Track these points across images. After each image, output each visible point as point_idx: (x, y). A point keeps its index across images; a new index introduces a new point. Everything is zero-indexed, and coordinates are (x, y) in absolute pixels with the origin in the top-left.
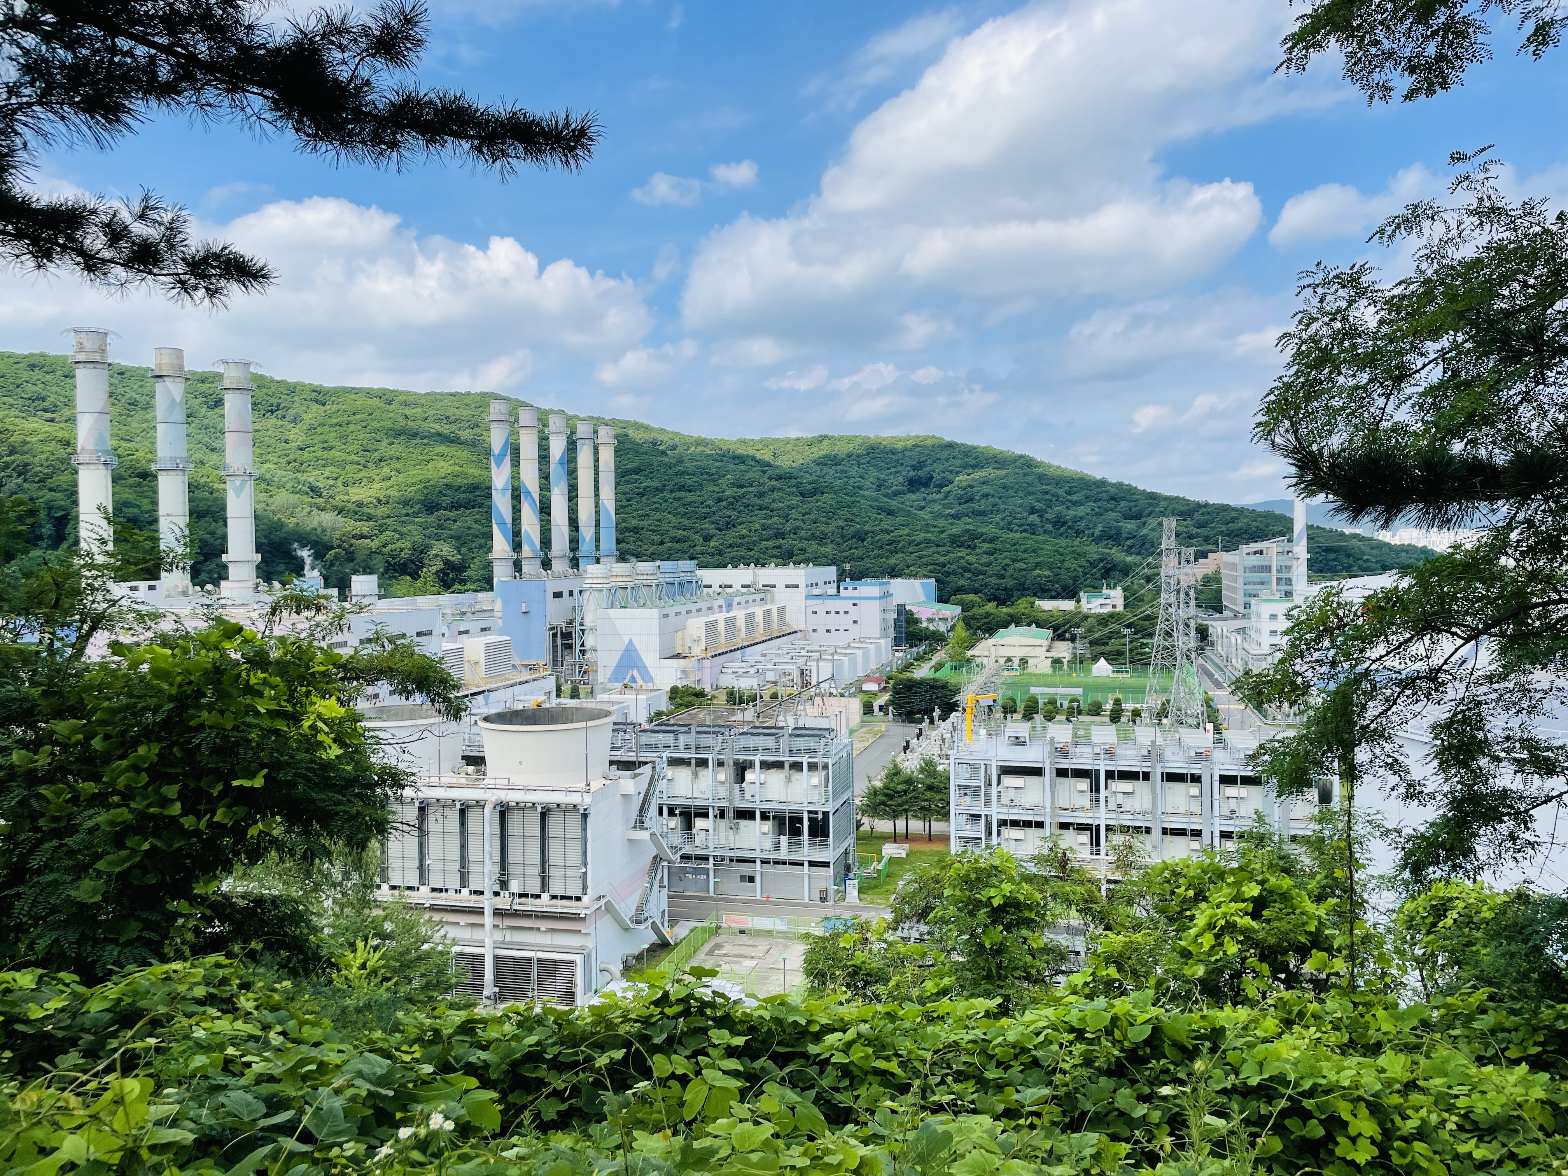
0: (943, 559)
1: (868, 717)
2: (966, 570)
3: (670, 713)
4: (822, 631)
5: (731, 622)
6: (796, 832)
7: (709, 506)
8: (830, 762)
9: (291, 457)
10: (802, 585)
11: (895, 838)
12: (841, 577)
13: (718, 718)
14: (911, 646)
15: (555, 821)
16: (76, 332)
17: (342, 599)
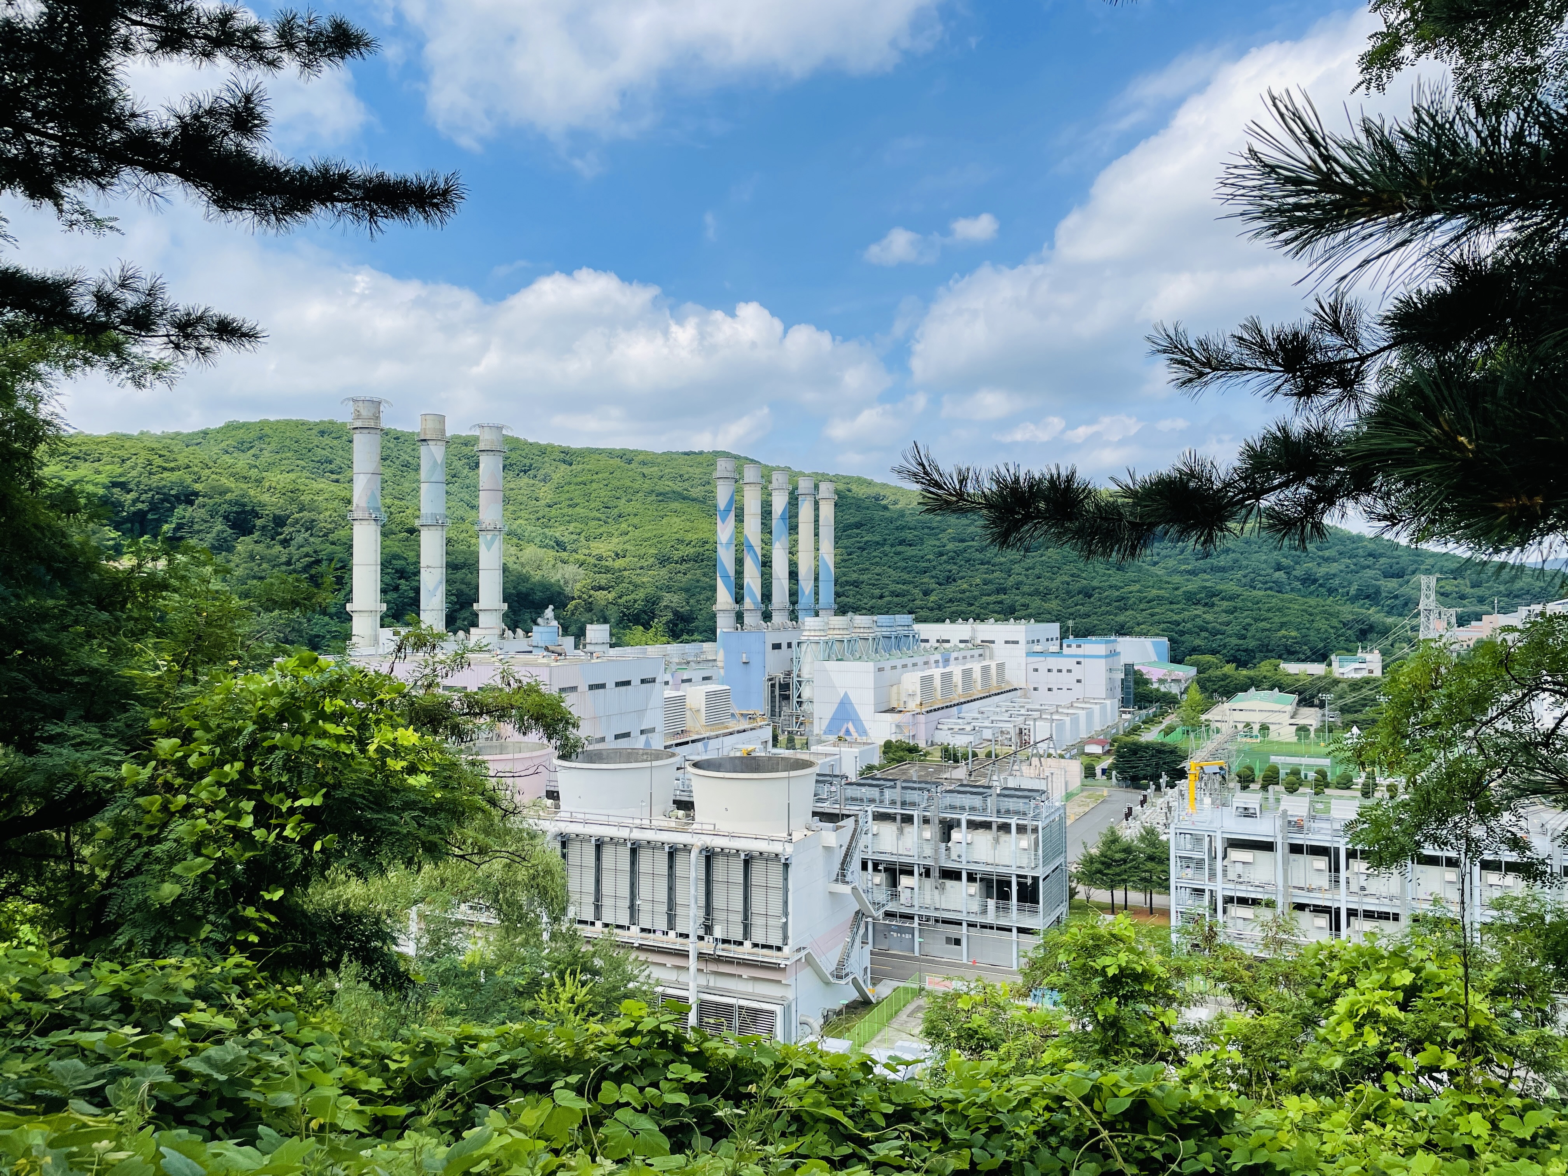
0: (1176, 618)
1: (1089, 781)
2: (1202, 629)
3: (880, 768)
4: (1043, 689)
5: (947, 678)
6: (1004, 896)
7: (929, 560)
8: (1040, 825)
9: (540, 514)
10: (1023, 641)
11: (1112, 909)
12: (1064, 636)
13: (928, 774)
14: (1140, 708)
15: (757, 869)
16: (354, 401)
17: (576, 647)
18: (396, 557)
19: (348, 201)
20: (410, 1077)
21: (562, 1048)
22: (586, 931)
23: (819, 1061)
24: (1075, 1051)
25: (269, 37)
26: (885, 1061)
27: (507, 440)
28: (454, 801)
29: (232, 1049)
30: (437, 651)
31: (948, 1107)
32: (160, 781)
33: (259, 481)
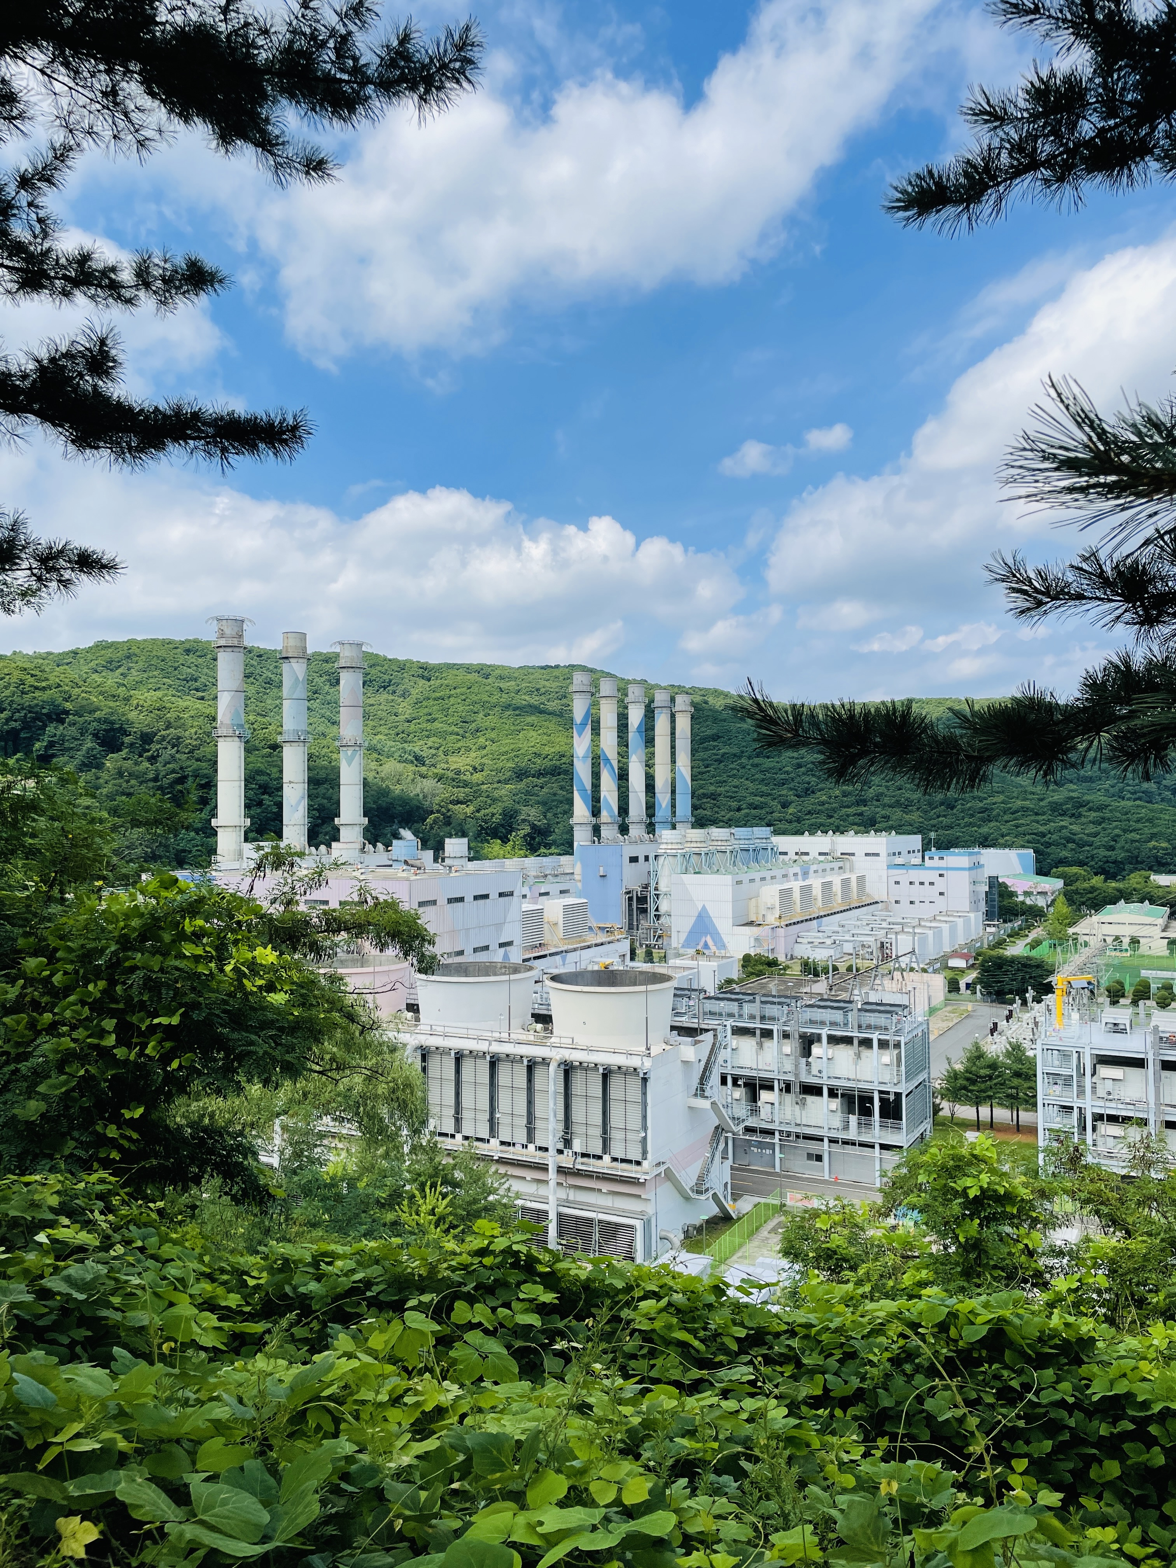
0: (1042, 829)
1: (953, 995)
2: (1069, 840)
3: (741, 980)
4: (905, 902)
5: (806, 891)
6: (866, 1112)
7: (787, 773)
8: (903, 1040)
9: (400, 729)
10: (884, 854)
11: (978, 1126)
12: (926, 847)
13: (788, 988)
14: (1005, 922)
15: (616, 1083)
16: (218, 620)
17: (436, 860)
18: (259, 772)
19: (200, 438)
20: (267, 1294)
21: (414, 1266)
22: (447, 1144)
23: (671, 1283)
24: (936, 1273)
25: (126, 276)
26: (738, 1284)
27: (367, 656)
28: (310, 1020)
29: (91, 1268)
30: (295, 869)
31: (802, 1331)
32: (27, 999)
33: (127, 699)
